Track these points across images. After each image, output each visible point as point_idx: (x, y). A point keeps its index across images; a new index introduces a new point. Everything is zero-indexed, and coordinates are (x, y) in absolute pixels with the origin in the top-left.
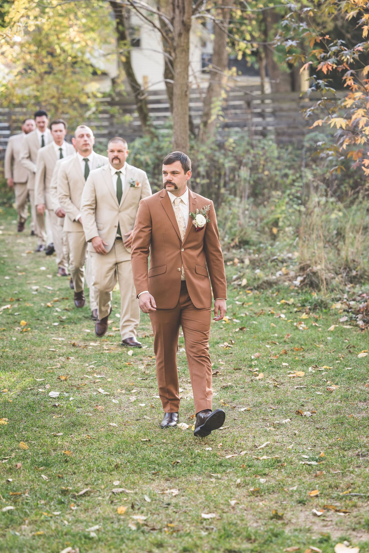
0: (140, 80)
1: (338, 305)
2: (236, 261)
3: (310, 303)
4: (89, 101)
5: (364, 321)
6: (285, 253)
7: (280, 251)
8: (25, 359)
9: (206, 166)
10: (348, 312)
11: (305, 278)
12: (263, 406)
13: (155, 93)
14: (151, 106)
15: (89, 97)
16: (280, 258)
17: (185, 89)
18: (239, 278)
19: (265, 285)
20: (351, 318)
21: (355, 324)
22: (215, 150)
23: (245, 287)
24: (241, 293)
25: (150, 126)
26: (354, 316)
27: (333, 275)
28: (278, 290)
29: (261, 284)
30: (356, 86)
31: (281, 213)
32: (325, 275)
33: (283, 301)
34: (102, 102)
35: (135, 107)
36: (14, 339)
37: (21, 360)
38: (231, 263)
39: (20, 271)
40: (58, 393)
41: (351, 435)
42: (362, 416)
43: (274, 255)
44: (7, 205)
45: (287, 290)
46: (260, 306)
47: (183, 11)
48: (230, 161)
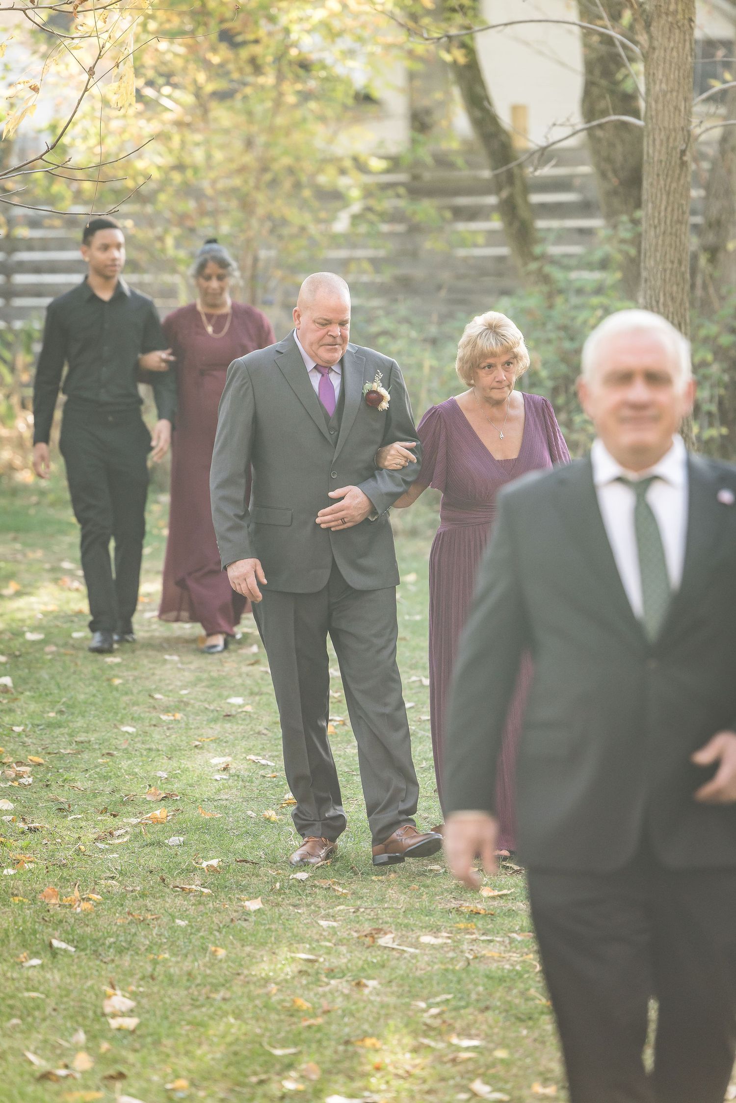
4: (343, 182)
8: (226, 983)
9: (719, 383)
15: (343, 172)
25: (543, 257)
34: (386, 187)
35: (492, 200)
37: (215, 988)
39: (167, 710)
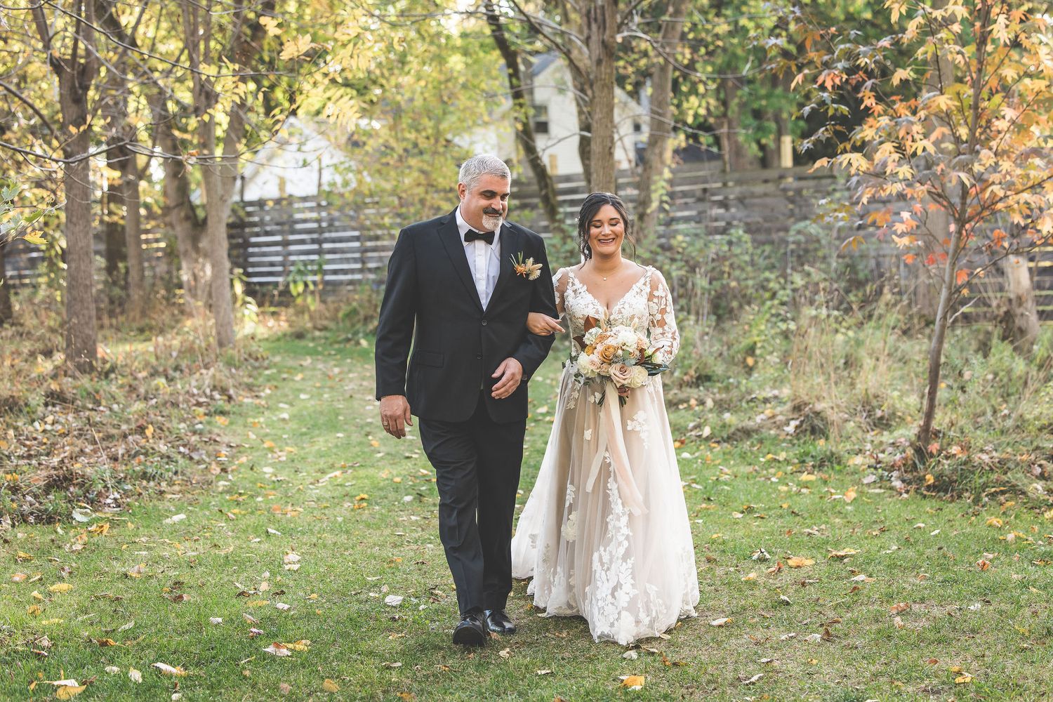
0: (545, 160)
1: (858, 460)
2: (693, 402)
3: (812, 457)
5: (903, 481)
6: (768, 389)
7: (761, 387)
8: (353, 548)
10: (876, 468)
11: (802, 422)
12: (749, 613)
13: (568, 178)
14: (561, 198)
16: (760, 397)
17: (609, 144)
18: (698, 427)
19: (739, 434)
20: (881, 478)
21: (888, 485)
22: (657, 254)
23: (708, 439)
24: (702, 447)
26: (886, 474)
27: (846, 416)
28: (761, 441)
29: (734, 434)
30: (879, 108)
31: (758, 335)
32: (833, 416)
33: (770, 456)
35: (539, 200)
36: (340, 519)
37: (346, 549)
38: (685, 405)
40: (401, 598)
41: (908, 657)
42: (921, 624)
43: (750, 394)
44: (353, 342)
45: (775, 441)
46: (734, 465)
47: (603, 26)
48: (679, 269)
